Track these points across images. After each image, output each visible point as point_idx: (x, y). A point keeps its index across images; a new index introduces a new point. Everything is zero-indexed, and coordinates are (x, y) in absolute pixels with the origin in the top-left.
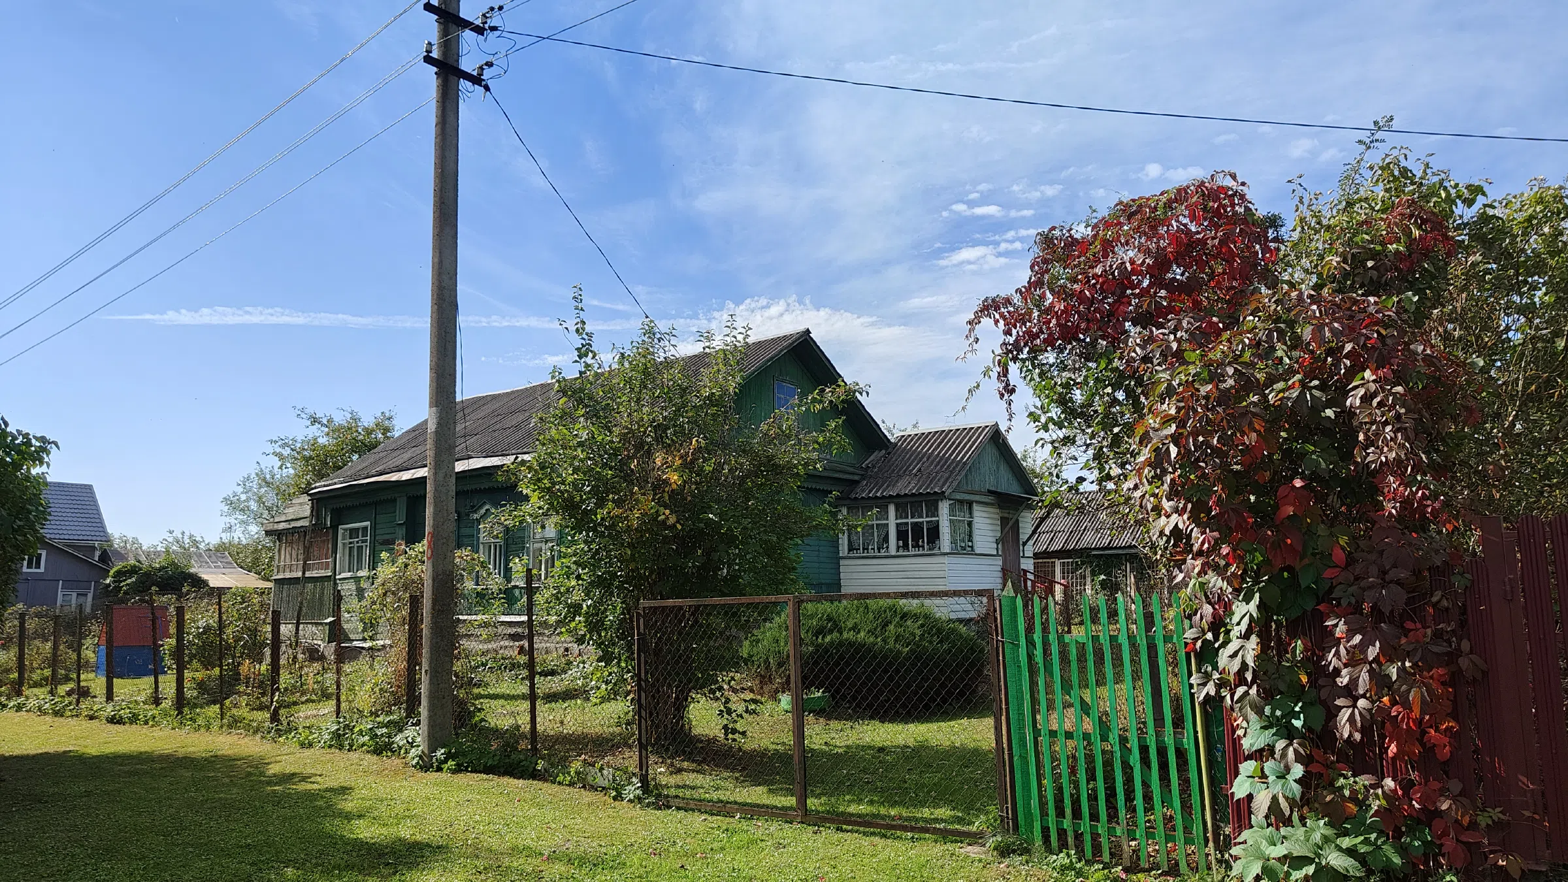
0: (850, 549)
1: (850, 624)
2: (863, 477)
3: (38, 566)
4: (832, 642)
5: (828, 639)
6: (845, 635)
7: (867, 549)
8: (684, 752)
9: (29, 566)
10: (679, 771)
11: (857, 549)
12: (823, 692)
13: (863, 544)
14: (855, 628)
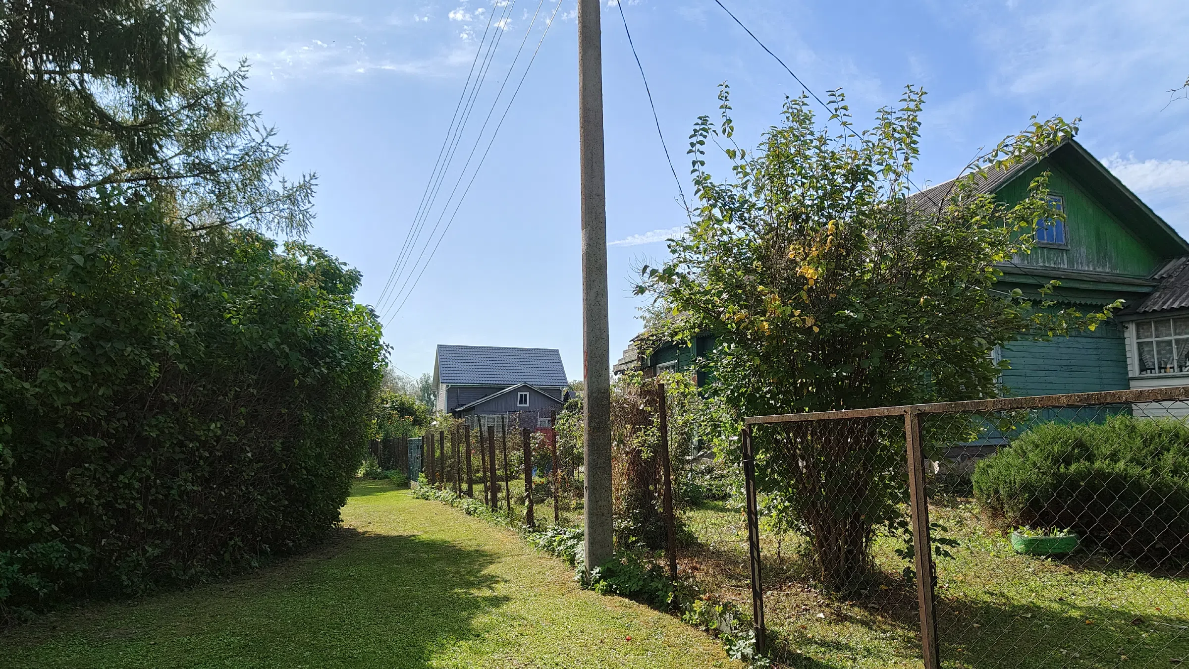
0: (1143, 368)
1: (1106, 450)
2: (1156, 288)
3: (525, 403)
4: (1079, 473)
5: (1073, 467)
6: (1097, 465)
7: (1165, 368)
8: (859, 595)
9: (521, 403)
10: (842, 618)
11: (1151, 369)
12: (1069, 532)
13: (1159, 363)
14: (1114, 457)
